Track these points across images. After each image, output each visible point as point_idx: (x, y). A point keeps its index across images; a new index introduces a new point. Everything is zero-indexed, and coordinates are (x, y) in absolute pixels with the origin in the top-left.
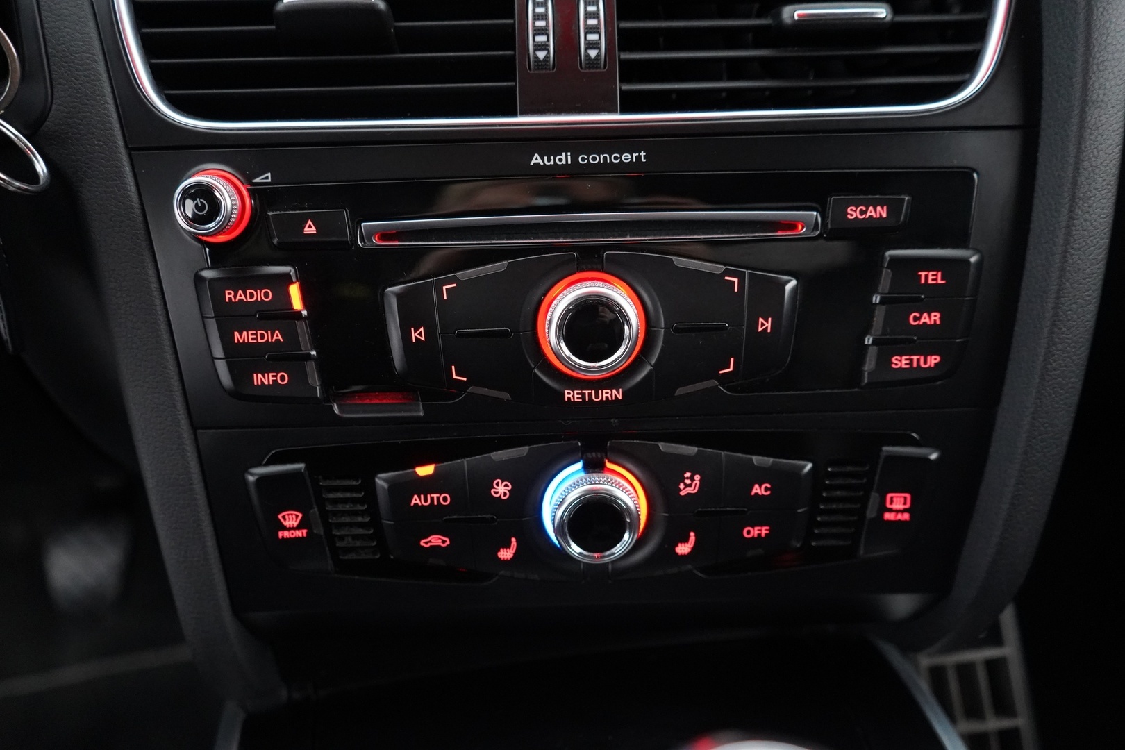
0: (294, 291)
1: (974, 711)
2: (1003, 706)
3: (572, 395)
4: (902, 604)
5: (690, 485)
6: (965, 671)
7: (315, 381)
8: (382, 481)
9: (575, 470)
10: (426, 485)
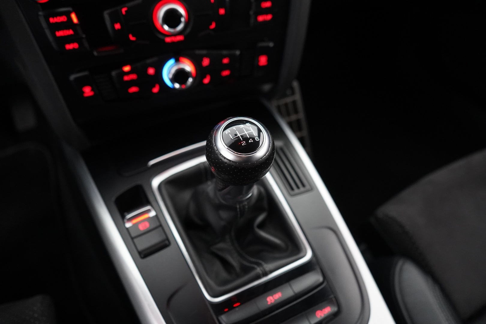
0: (73, 16)
1: (289, 114)
2: (296, 111)
3: (168, 40)
4: (267, 87)
5: (206, 62)
6: (286, 105)
7: (86, 45)
8: (114, 73)
9: (171, 62)
10: (128, 73)
